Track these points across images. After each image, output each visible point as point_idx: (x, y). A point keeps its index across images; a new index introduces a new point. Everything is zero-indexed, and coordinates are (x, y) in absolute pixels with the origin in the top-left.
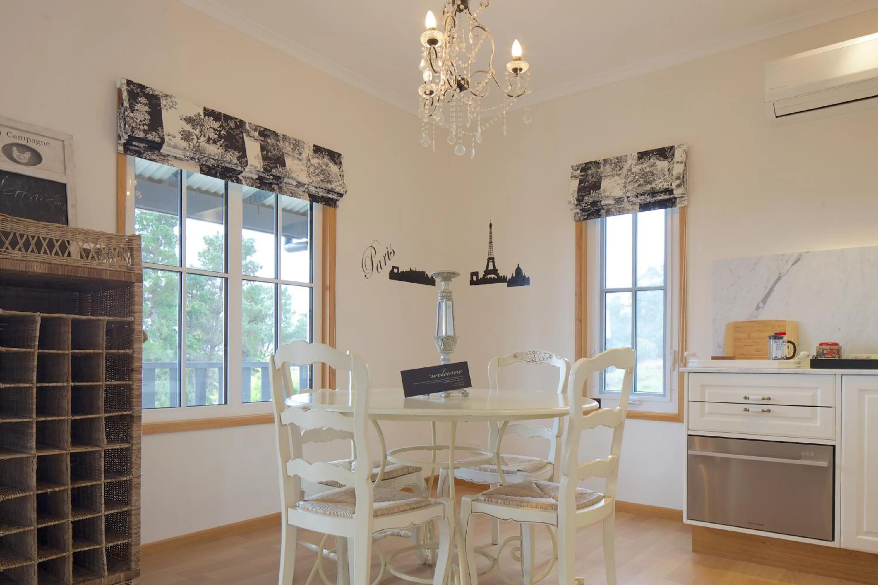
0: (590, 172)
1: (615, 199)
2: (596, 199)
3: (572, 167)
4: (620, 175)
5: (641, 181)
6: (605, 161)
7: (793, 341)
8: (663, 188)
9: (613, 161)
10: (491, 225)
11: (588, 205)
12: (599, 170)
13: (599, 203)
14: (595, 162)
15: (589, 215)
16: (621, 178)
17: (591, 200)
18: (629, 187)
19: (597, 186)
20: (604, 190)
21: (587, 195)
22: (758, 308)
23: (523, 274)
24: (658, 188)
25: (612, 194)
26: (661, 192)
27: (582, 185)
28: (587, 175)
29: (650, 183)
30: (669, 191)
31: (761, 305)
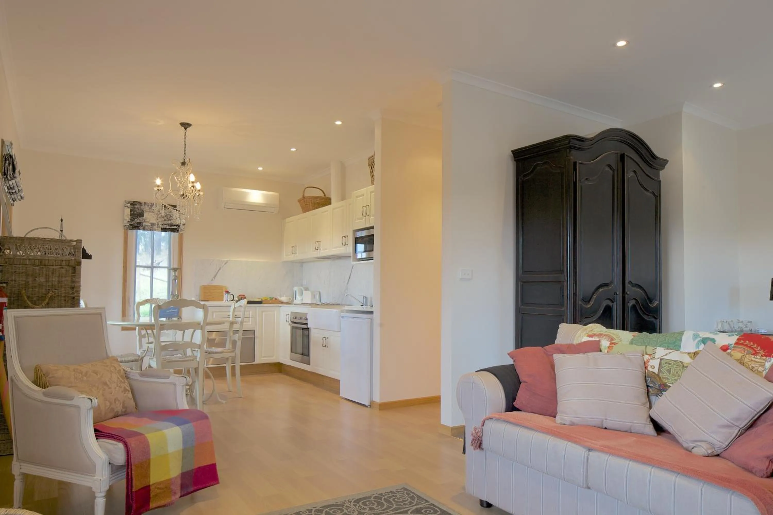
0: (136, 206)
1: (151, 224)
2: (141, 221)
3: (126, 201)
4: (154, 212)
5: (166, 218)
6: (145, 203)
7: (233, 294)
8: (176, 224)
9: (149, 204)
10: (62, 220)
11: (135, 223)
12: (141, 207)
13: (142, 224)
14: (139, 202)
15: (133, 228)
16: (154, 214)
17: (139, 221)
18: (159, 220)
19: (141, 215)
20: (145, 218)
21: (136, 218)
22: (212, 280)
23: (87, 253)
24: (174, 224)
25: (150, 221)
26: (175, 226)
27: (133, 212)
28: (135, 208)
29: (170, 220)
30: (179, 226)
31: (213, 279)
